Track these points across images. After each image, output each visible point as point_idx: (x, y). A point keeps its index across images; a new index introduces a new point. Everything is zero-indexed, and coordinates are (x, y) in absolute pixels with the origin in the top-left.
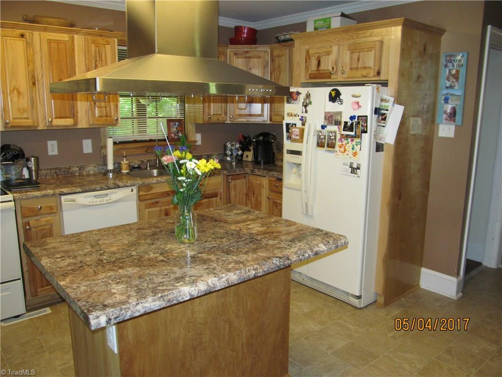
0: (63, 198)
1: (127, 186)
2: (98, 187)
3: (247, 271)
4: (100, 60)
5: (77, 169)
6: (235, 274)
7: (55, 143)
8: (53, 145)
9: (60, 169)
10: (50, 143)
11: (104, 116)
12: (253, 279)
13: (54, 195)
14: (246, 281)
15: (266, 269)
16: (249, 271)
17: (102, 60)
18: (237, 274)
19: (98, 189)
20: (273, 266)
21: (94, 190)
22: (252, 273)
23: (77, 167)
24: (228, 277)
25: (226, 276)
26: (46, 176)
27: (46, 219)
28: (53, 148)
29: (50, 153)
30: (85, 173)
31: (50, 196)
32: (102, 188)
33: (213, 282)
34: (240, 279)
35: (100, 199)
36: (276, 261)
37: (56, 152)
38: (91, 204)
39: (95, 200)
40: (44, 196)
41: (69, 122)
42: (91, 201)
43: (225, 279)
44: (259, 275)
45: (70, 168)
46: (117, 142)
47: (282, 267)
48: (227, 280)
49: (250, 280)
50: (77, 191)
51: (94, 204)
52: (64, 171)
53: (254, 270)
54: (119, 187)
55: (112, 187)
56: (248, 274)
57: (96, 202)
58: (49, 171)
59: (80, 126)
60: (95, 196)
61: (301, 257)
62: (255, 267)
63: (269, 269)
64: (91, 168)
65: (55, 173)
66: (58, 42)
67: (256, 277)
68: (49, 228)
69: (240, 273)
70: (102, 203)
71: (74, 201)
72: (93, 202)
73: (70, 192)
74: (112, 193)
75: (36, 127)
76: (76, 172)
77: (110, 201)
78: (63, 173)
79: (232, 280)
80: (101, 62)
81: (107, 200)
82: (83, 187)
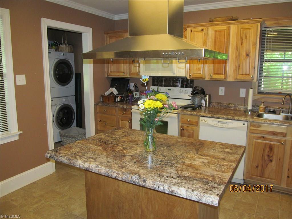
0: (201, 118)
1: (240, 120)
2: (221, 116)
3: (113, 172)
4: (245, 39)
5: (233, 105)
6: (105, 169)
7: (223, 88)
8: (222, 90)
9: (223, 104)
10: (221, 88)
11: (244, 74)
12: (114, 178)
13: (196, 115)
14: (109, 177)
15: (124, 178)
16: (114, 173)
17: (247, 39)
18: (107, 170)
19: (221, 117)
20: (130, 179)
21: (218, 118)
22: (114, 175)
23: (234, 104)
24: (101, 168)
25: (100, 167)
26: (215, 106)
27: (192, 127)
28: (222, 91)
29: (220, 94)
30: (237, 109)
31: (194, 116)
32: (223, 118)
33: (92, 166)
34: (106, 173)
35: (221, 124)
36: (135, 178)
37: (223, 94)
38: (215, 125)
39: (218, 124)
40: (191, 115)
41: (222, 77)
42: (216, 124)
43: (99, 169)
44: (119, 179)
45: (229, 104)
46: (265, 93)
47: (136, 184)
48: (99, 170)
49: (112, 178)
50: (208, 116)
51: (217, 126)
52: (225, 105)
53: (117, 174)
54: (234, 120)
55: (230, 119)
56: (112, 174)
57: (218, 125)
58: (217, 104)
59: (228, 80)
60: (219, 122)
61: (155, 186)
62: (119, 173)
63: (127, 180)
64: (242, 106)
65: (220, 105)
66: (220, 31)
67: (115, 179)
68: (192, 132)
69: (108, 170)
70: (222, 127)
71: (206, 121)
72: (217, 125)
73: (204, 115)
74: (229, 122)
75: (205, 78)
76: (232, 107)
77: (227, 127)
78: (224, 106)
79: (101, 171)
80: (246, 40)
81: (226, 126)
82: (213, 115)
